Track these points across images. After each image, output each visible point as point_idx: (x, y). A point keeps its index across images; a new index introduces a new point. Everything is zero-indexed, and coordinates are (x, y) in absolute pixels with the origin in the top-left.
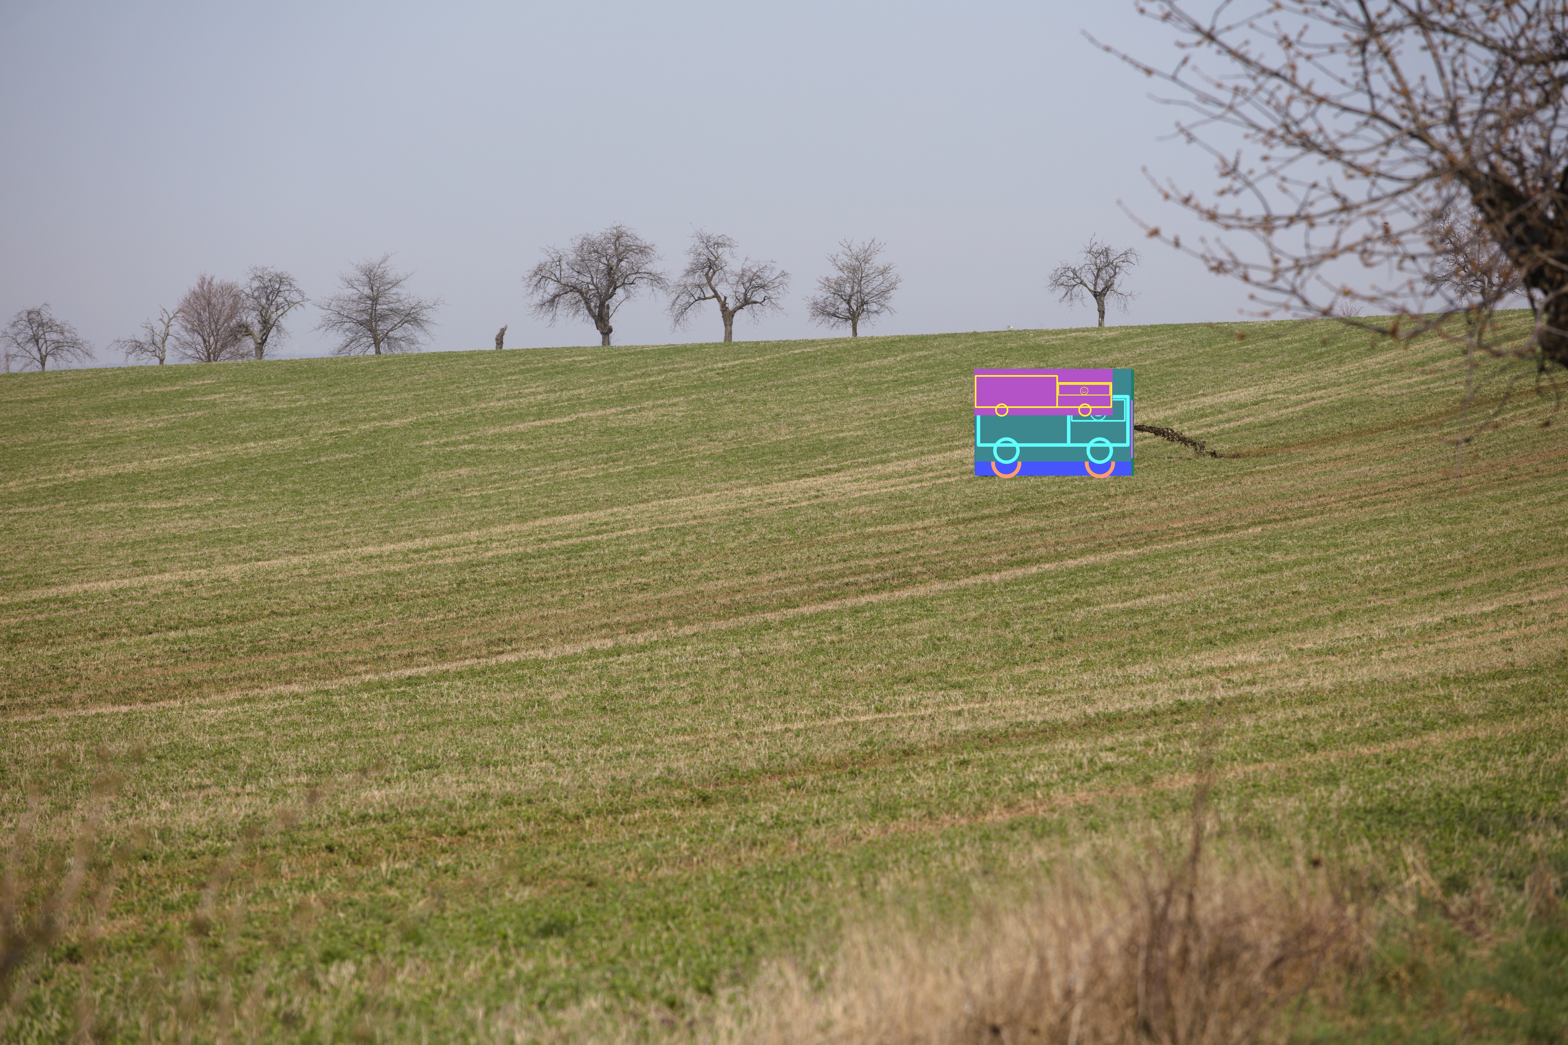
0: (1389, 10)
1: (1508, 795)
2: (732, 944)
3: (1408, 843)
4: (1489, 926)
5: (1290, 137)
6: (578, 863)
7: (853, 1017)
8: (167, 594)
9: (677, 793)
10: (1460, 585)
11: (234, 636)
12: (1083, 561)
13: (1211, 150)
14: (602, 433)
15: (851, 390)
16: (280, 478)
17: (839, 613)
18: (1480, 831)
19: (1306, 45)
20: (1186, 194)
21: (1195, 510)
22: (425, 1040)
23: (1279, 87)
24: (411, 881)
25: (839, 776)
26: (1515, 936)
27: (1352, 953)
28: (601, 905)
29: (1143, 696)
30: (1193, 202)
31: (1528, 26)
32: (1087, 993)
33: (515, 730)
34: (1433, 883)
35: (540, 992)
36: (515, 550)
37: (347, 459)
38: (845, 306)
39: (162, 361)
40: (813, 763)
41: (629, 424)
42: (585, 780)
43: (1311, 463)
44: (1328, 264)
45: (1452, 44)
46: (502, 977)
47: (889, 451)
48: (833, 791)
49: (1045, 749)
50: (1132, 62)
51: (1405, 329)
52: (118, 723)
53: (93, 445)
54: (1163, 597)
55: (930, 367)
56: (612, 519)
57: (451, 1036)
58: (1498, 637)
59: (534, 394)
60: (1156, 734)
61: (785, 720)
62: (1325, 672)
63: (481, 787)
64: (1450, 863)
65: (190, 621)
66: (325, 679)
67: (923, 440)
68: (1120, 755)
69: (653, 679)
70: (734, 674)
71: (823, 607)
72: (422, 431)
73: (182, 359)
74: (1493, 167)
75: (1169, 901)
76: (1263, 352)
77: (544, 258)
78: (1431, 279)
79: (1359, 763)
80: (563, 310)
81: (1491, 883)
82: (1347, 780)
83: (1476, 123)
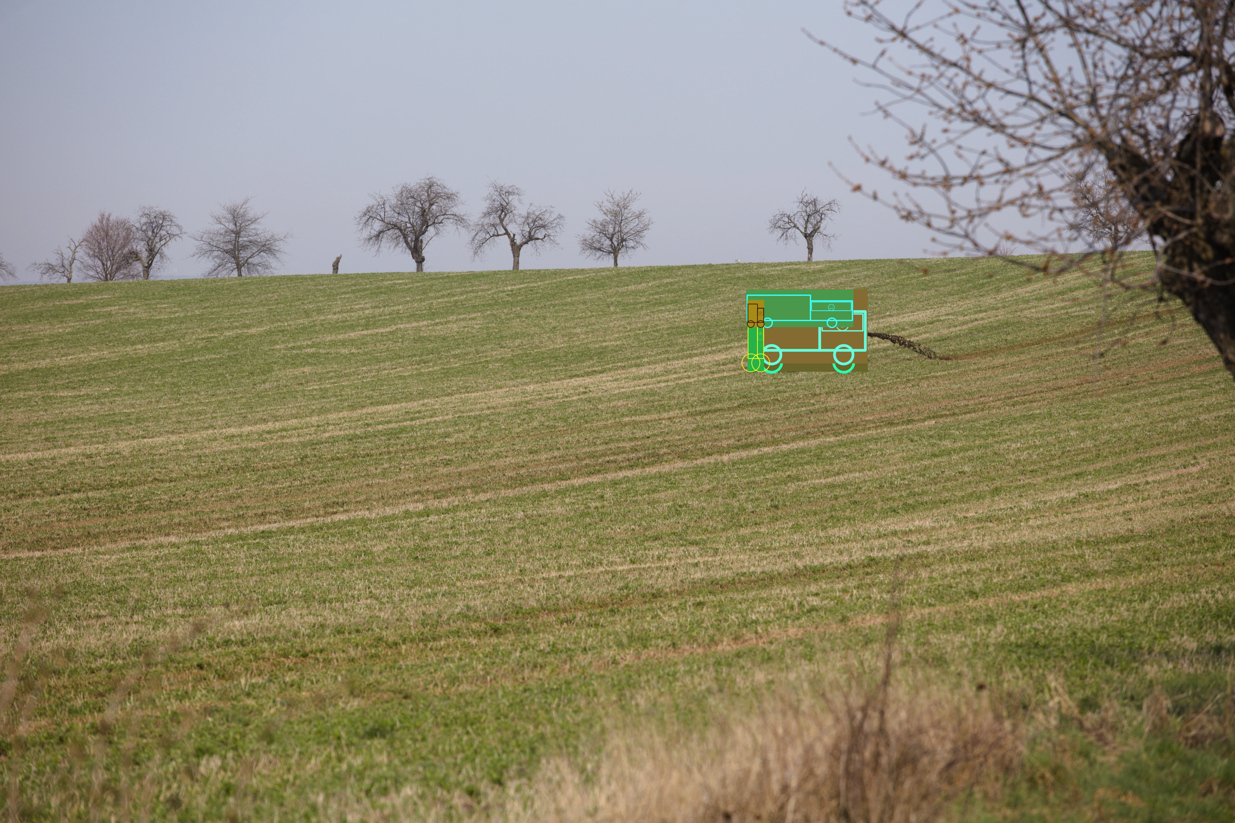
0: (1044, 15)
1: (1129, 634)
2: (519, 746)
3: (1050, 671)
4: (1114, 737)
5: (965, 115)
6: (396, 680)
7: (615, 804)
8: (72, 464)
9: (474, 626)
10: (1091, 468)
11: (124, 498)
12: (794, 446)
13: (902, 124)
14: (416, 341)
15: (612, 309)
16: (162, 373)
17: (602, 485)
18: (1107, 662)
19: (978, 42)
20: (882, 158)
21: (883, 407)
22: (276, 819)
23: (957, 75)
24: (264, 693)
25: (601, 613)
26: (1136, 745)
27: (1007, 758)
28: (415, 714)
29: (841, 553)
30: (888, 164)
31: (1153, 29)
32: (799, 787)
33: (347, 574)
34: (1071, 703)
35: (367, 782)
36: (347, 432)
37: (215, 359)
38: (608, 242)
39: (69, 280)
40: (581, 603)
41: (437, 333)
42: (402, 614)
43: (974, 370)
44: (994, 215)
45: (1093, 41)
46: (337, 770)
47: (642, 357)
48: (597, 625)
49: (764, 594)
50: (841, 53)
51: (1054, 266)
52: (33, 566)
53: (14, 346)
54: (857, 474)
55: (674, 291)
56: (423, 408)
57: (297, 816)
58: (1121, 509)
59: (363, 309)
60: (851, 583)
61: (559, 569)
62: (984, 536)
63: (320, 619)
64: (1084, 687)
65: (89, 485)
66: (196, 532)
67: (668, 349)
68: (822, 600)
69: (455, 535)
70: (518, 532)
71: (589, 479)
72: (274, 338)
73: (86, 278)
74: (1124, 140)
75: (865, 716)
76: (937, 283)
77: (372, 202)
78: (1074, 227)
79: (1012, 607)
80: (386, 243)
81: (1116, 703)
82: (1002, 621)
83: (1111, 105)
